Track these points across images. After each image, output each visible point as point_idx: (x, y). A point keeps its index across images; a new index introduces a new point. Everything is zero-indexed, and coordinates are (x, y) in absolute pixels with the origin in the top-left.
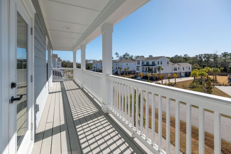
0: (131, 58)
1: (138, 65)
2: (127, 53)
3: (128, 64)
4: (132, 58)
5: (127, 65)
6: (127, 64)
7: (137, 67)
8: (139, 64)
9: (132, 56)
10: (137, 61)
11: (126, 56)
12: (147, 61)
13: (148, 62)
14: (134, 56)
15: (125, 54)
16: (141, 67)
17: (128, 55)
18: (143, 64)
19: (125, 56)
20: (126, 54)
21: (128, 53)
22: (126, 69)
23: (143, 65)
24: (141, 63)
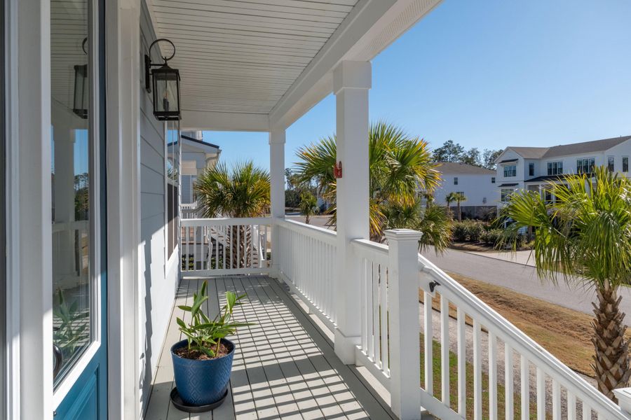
0: (469, 161)
1: (510, 180)
2: (451, 142)
3: (461, 178)
4: (472, 159)
5: (456, 183)
6: (456, 179)
7: (503, 185)
8: (515, 175)
9: (474, 153)
10: (503, 162)
11: (446, 155)
12: (553, 160)
13: (556, 164)
14: (482, 152)
15: (442, 146)
16: (522, 184)
17: (456, 150)
18: (531, 173)
19: (444, 152)
20: (448, 145)
21: (455, 143)
22: (451, 195)
23: (532, 177)
24: (521, 169)
